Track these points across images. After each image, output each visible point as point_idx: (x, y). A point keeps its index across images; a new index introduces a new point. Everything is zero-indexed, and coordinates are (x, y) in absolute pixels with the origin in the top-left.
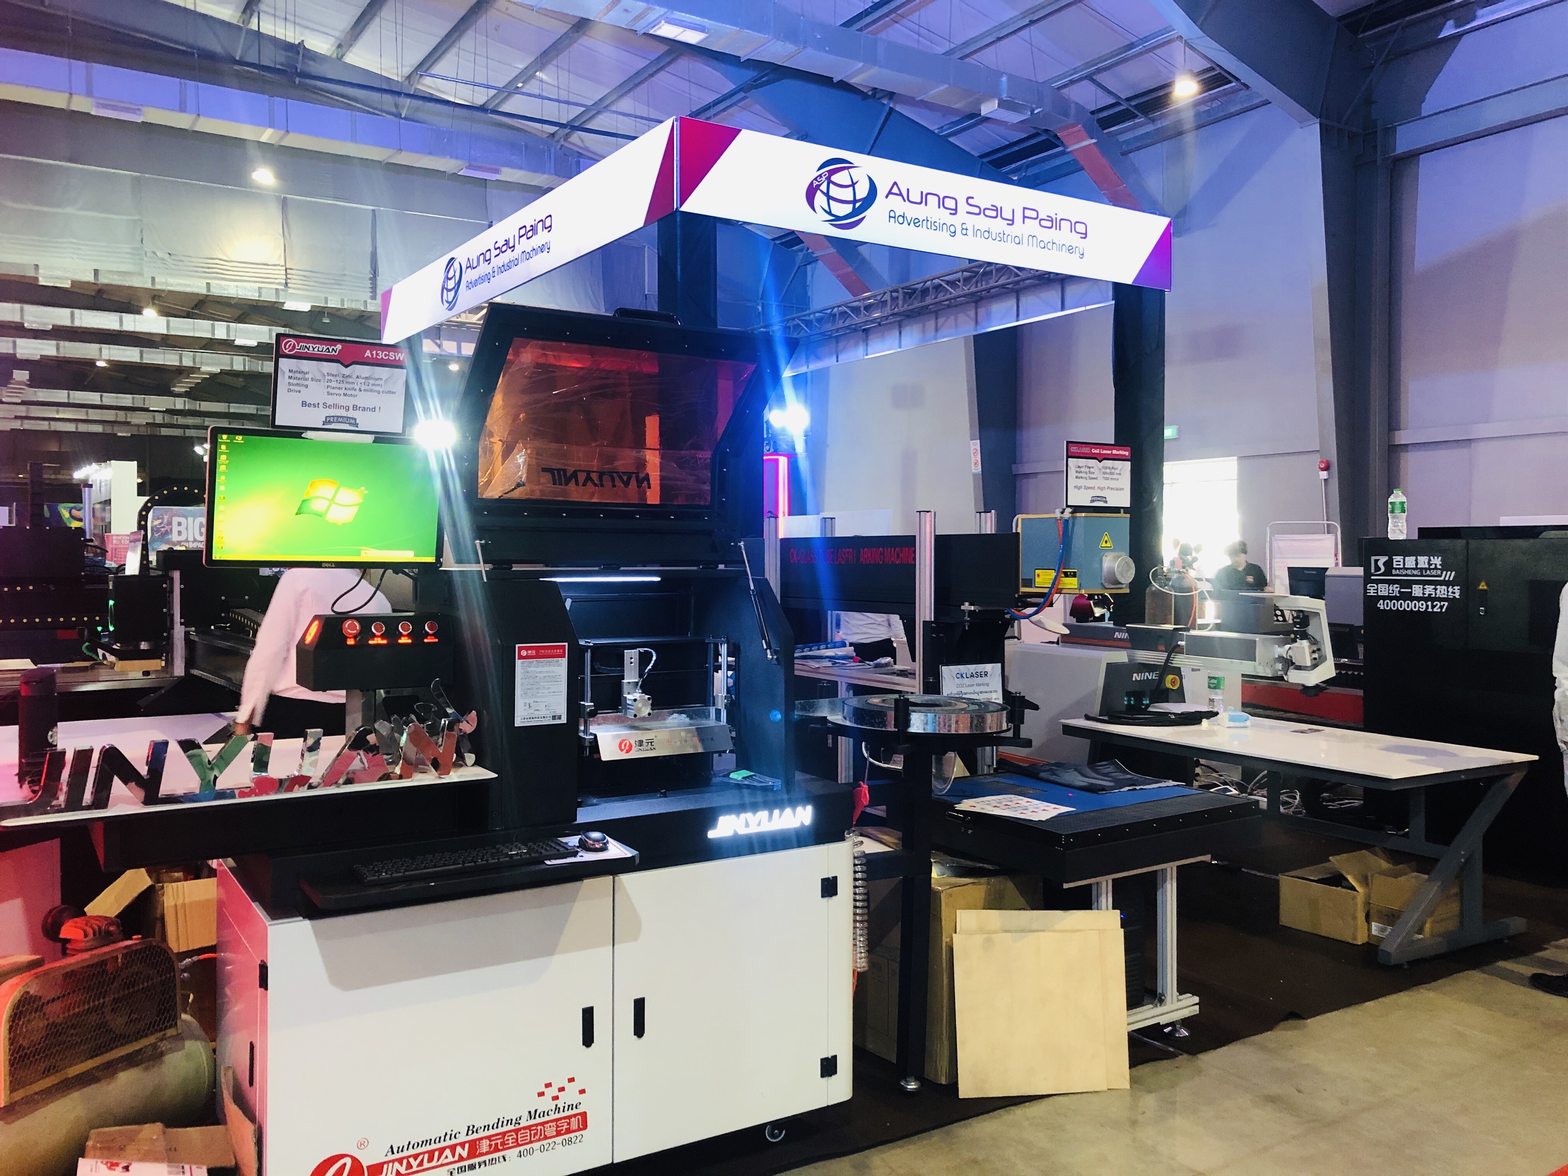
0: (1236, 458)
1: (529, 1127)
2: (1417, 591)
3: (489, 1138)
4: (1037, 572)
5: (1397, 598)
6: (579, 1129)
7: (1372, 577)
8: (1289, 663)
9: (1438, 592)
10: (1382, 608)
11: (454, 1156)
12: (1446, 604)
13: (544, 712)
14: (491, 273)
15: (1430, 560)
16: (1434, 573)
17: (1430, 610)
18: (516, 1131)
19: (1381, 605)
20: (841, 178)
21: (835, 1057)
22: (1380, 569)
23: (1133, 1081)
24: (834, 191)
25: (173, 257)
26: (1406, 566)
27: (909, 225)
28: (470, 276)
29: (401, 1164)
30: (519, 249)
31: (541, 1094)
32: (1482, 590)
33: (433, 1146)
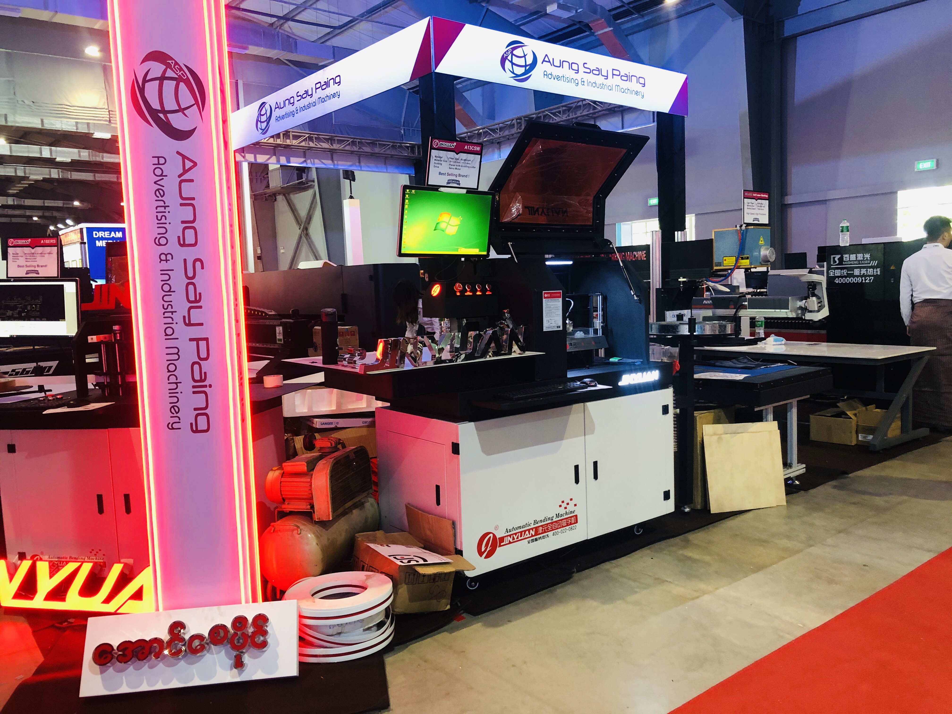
0: (694, 214)
1: (556, 522)
2: (857, 272)
3: (542, 526)
4: (724, 258)
5: (846, 277)
6: (575, 523)
7: (832, 267)
8: (804, 310)
9: (868, 272)
10: (837, 282)
11: (529, 534)
12: (873, 278)
13: (554, 325)
14: (295, 111)
15: (864, 255)
16: (866, 262)
17: (864, 282)
18: (552, 523)
19: (837, 281)
20: (517, 52)
21: (669, 491)
22: (836, 262)
23: (787, 502)
24: (515, 60)
25: (35, 104)
26: (851, 260)
27: (554, 79)
28: (277, 113)
29: (511, 537)
30: (315, 96)
31: (560, 506)
32: (892, 269)
33: (522, 530)
